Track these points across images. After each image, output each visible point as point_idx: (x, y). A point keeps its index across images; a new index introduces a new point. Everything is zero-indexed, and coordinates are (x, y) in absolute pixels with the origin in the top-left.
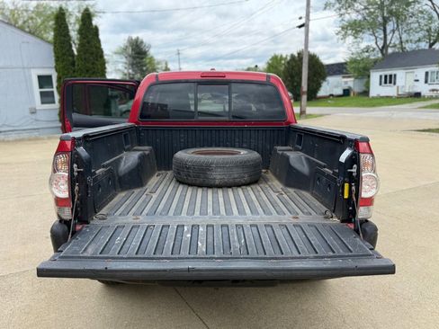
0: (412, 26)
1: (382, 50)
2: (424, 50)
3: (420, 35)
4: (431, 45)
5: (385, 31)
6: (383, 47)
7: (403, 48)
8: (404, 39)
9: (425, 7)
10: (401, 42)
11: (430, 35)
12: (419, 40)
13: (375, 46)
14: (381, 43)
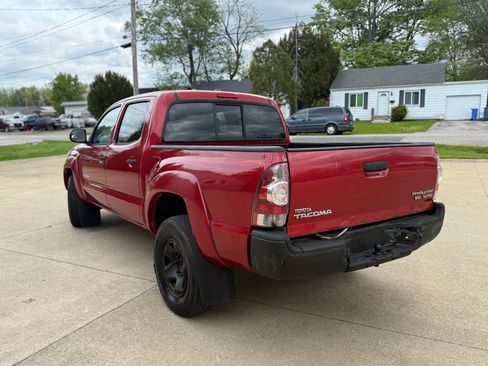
0: (214, 56)
1: (190, 78)
2: (227, 81)
3: (222, 66)
4: (232, 77)
5: (191, 58)
6: (191, 74)
7: (208, 77)
8: (208, 69)
9: (223, 40)
10: (206, 72)
11: (230, 67)
12: (222, 71)
13: (183, 73)
14: (189, 71)
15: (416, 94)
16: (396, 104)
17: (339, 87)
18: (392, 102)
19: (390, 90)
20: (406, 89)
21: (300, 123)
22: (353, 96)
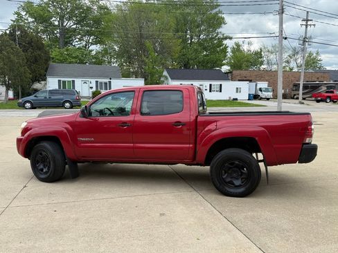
15: (106, 83)
16: (94, 89)
17: (53, 75)
18: (91, 88)
19: (90, 80)
20: (100, 80)
21: (42, 100)
22: (64, 82)
